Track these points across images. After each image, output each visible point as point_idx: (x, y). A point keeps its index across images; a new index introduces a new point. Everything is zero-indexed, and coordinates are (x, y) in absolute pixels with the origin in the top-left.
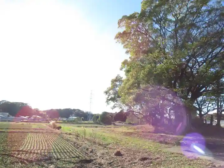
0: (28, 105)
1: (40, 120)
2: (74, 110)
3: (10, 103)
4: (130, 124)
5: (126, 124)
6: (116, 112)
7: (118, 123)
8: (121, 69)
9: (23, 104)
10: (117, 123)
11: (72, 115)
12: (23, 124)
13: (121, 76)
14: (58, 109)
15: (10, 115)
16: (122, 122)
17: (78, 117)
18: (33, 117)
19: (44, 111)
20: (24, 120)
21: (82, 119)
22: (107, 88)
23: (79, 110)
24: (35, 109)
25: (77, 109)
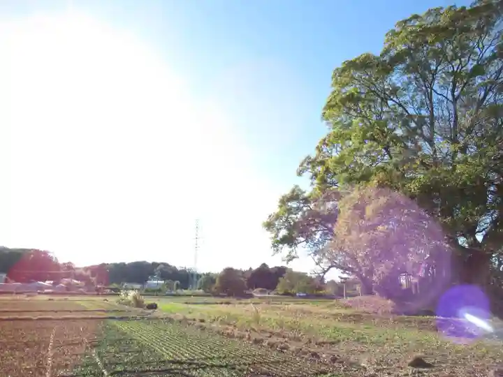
0: (51, 255)
1: (81, 289)
2: (155, 265)
3: (7, 252)
4: (286, 294)
5: (278, 294)
6: (251, 268)
7: (258, 293)
8: (300, 173)
9: (37, 252)
10: (256, 293)
11: (152, 277)
12: (52, 300)
13: (303, 188)
14: (118, 262)
15: (9, 280)
16: (268, 291)
17: (167, 281)
18: (65, 282)
19: (86, 269)
20: (46, 291)
21: (177, 285)
22: (270, 216)
23: (166, 265)
24: (64, 264)
25: (162, 263)
